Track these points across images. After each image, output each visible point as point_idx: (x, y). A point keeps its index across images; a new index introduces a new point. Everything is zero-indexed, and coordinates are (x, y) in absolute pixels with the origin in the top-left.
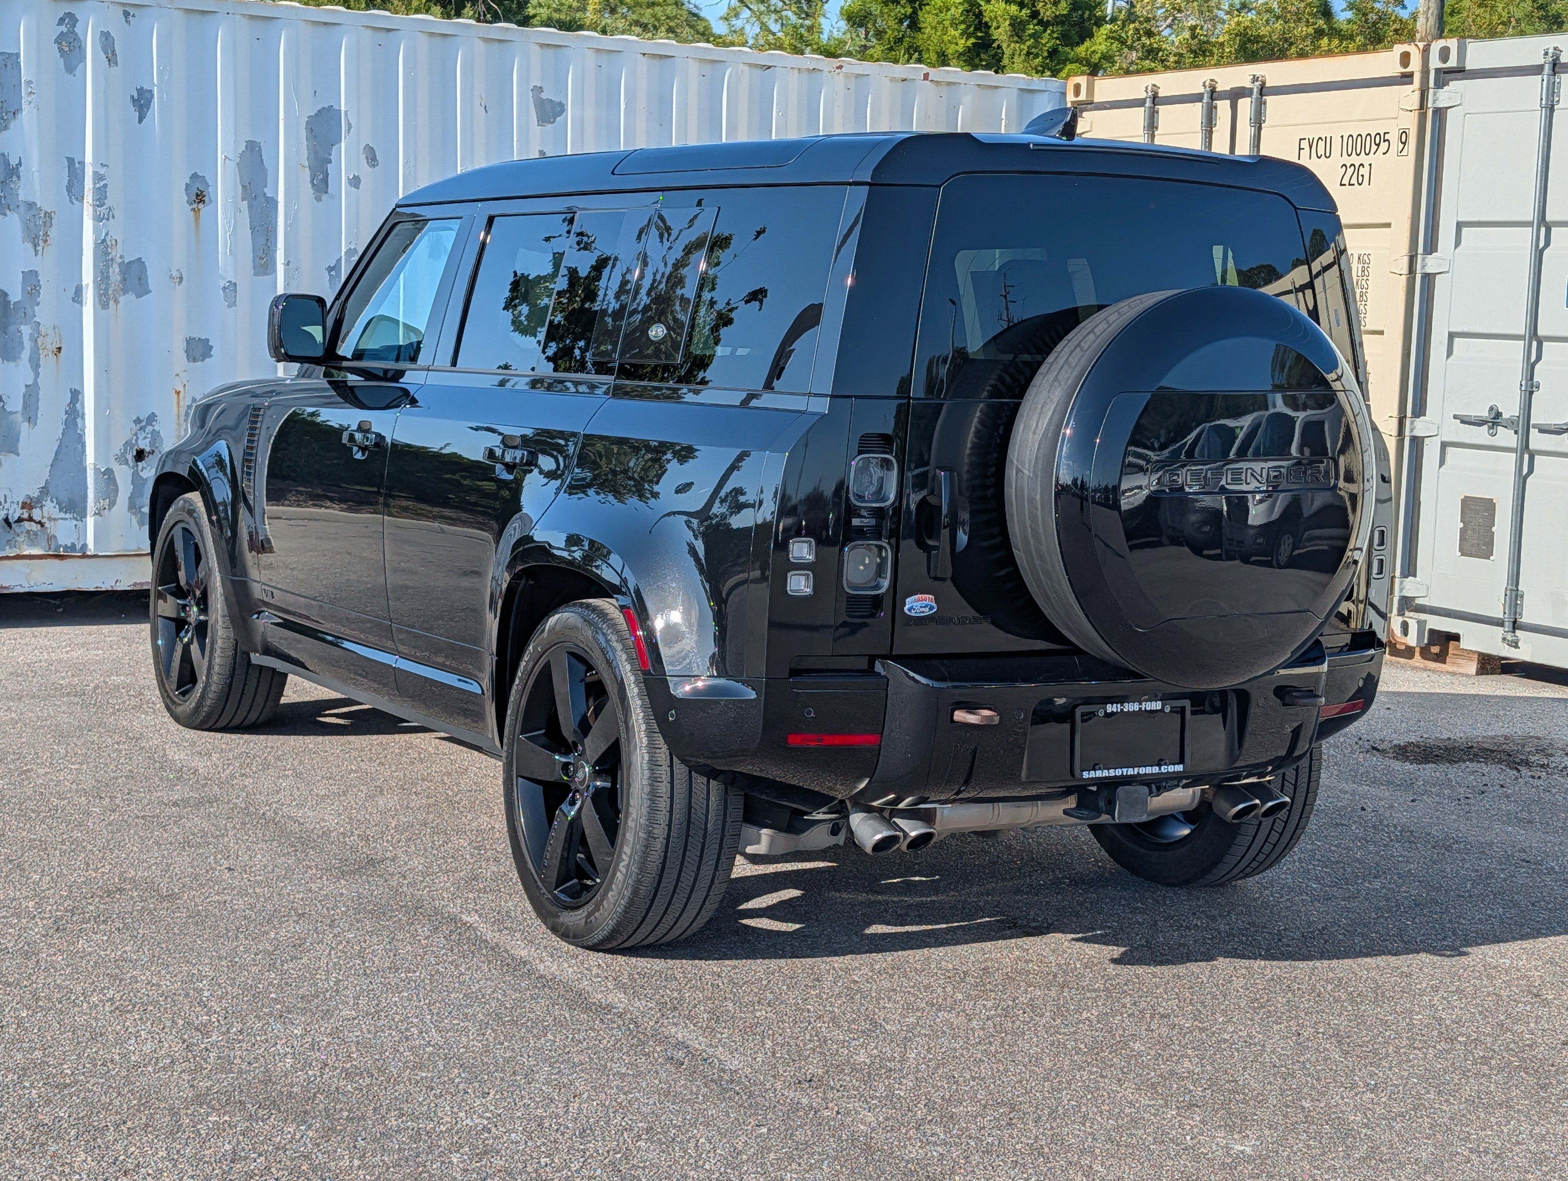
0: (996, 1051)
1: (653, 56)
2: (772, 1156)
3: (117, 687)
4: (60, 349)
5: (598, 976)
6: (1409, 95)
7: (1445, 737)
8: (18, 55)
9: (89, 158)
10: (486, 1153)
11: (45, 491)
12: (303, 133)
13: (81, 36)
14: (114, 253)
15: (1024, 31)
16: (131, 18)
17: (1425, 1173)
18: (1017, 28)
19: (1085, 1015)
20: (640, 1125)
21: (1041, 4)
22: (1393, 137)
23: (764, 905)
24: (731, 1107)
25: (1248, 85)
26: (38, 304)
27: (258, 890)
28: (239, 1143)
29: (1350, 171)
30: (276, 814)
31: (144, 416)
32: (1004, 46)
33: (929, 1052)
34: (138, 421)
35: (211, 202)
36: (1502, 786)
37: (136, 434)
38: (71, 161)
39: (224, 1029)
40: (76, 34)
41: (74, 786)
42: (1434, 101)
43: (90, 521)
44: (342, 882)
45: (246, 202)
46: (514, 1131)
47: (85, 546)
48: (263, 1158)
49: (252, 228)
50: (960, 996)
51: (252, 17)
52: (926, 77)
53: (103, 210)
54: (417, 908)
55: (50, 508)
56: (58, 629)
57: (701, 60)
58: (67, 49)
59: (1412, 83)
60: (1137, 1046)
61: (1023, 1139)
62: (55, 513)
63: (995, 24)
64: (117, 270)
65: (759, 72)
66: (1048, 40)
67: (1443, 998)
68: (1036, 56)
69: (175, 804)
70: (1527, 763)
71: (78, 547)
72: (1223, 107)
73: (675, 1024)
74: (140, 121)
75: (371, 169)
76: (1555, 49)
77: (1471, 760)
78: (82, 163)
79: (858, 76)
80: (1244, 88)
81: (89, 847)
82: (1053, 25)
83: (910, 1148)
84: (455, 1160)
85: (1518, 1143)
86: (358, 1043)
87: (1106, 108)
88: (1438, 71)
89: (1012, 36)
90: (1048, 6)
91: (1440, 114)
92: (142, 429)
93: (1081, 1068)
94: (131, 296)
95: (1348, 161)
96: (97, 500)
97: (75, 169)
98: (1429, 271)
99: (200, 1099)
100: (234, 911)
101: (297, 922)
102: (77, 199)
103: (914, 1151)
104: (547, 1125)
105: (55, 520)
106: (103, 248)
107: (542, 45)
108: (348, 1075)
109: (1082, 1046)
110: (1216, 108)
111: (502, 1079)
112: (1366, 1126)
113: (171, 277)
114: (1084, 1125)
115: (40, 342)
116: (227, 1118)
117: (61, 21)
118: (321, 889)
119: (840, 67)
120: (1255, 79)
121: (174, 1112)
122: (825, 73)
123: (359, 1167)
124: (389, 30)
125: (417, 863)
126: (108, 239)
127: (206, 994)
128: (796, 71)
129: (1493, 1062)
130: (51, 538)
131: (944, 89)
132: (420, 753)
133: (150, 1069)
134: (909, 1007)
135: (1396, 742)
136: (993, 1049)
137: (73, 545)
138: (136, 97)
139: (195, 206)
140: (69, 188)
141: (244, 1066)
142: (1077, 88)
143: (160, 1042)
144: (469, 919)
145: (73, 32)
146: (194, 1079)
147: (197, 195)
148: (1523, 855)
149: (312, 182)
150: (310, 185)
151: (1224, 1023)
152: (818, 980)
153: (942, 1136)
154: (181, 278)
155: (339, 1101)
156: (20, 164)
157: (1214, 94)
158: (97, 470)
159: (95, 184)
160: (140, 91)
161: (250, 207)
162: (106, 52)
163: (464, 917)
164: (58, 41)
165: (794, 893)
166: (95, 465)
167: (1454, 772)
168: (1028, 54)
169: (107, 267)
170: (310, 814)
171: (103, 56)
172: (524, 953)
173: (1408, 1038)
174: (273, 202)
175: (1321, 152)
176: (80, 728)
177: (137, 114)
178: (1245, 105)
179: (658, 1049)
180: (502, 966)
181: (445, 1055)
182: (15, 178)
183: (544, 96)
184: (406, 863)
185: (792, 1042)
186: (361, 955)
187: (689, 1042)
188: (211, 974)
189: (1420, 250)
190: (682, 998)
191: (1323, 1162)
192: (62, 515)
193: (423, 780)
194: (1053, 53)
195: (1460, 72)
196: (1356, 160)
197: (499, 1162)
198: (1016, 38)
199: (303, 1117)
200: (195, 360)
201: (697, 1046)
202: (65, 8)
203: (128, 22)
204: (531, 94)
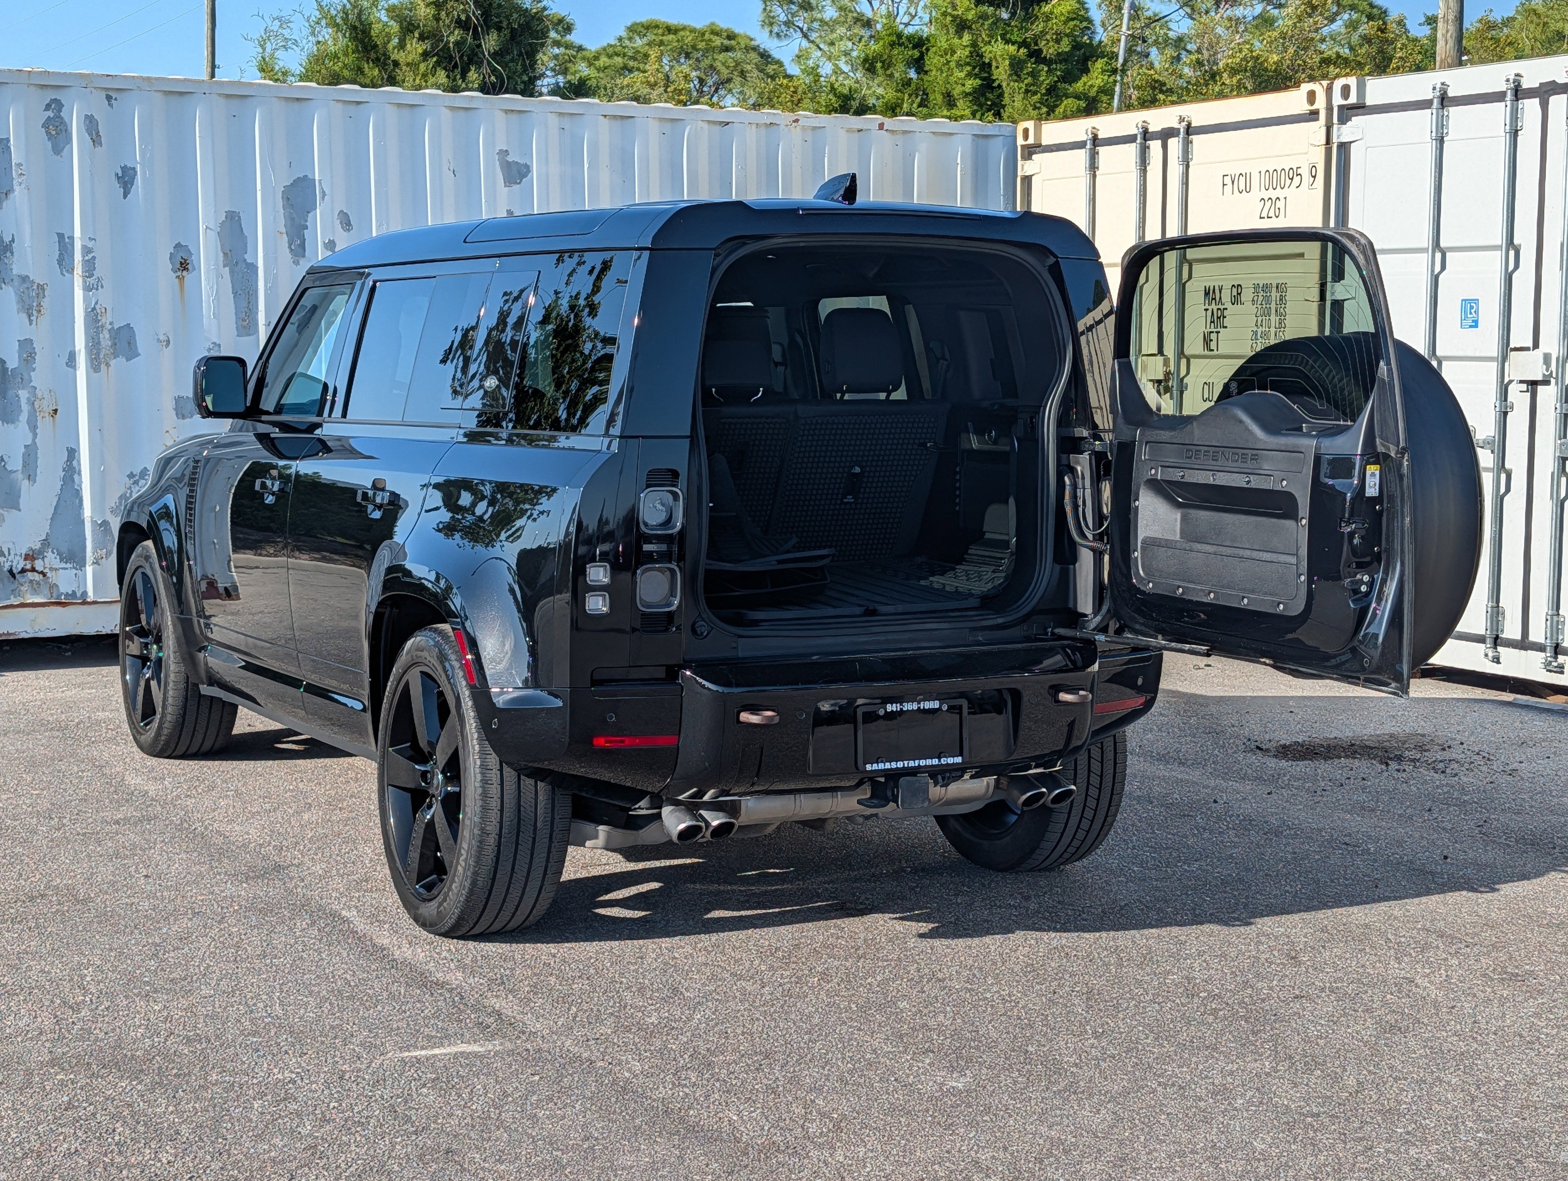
0: (775, 1012)
1: (615, 117)
2: (535, 1098)
3: (98, 722)
4: (56, 411)
5: (446, 958)
6: (1317, 129)
7: (1332, 736)
8: (8, 140)
9: (77, 233)
10: (285, 1099)
11: (46, 543)
12: (280, 203)
13: (66, 119)
14: (103, 321)
15: (1022, 69)
16: (114, 102)
17: (1109, 1102)
18: (1016, 66)
19: (869, 980)
20: (429, 1076)
21: (1044, 43)
22: (1305, 172)
23: (621, 897)
24: (516, 1061)
25: (1176, 126)
26: (34, 370)
27: (165, 894)
28: (76, 1095)
29: (1268, 204)
30: (206, 828)
31: (137, 471)
32: (1004, 84)
33: (714, 1013)
34: (131, 476)
35: (194, 269)
36: (1364, 779)
37: (130, 488)
38: (61, 236)
39: (94, 1007)
40: (62, 118)
41: (30, 809)
42: (1338, 137)
43: (89, 570)
44: (245, 885)
45: (227, 269)
46: (315, 1082)
47: (85, 593)
48: (92, 1107)
49: (235, 293)
50: (763, 968)
51: (228, 96)
52: (881, 126)
53: (91, 281)
54: (303, 906)
55: (51, 559)
56: (61, 671)
57: (661, 120)
58: (54, 133)
59: (1317, 119)
60: (903, 1005)
61: (765, 1081)
62: (57, 563)
63: (994, 64)
64: (107, 336)
65: (718, 128)
66: (1045, 79)
67: (1205, 961)
68: (1035, 93)
69: (117, 822)
70: (1399, 759)
71: (78, 594)
72: (1155, 146)
73: (497, 997)
74: (125, 197)
75: (345, 233)
76: (1443, 84)
77: (1347, 757)
78: (72, 238)
79: (815, 128)
80: (1172, 129)
81: (27, 860)
82: (1056, 63)
83: (661, 1088)
84: (256, 1106)
85: (1207, 1077)
86: (207, 1015)
87: (1052, 151)
88: (1341, 107)
89: (1010, 75)
90: (1051, 44)
91: (1344, 147)
92: (136, 483)
93: (844, 1023)
94: (121, 360)
95: (1266, 195)
96: (95, 551)
97: (65, 244)
98: (1339, 298)
99: (53, 1063)
100: (138, 911)
101: (191, 919)
102: (68, 271)
103: (662, 1092)
104: (347, 1077)
105: (56, 569)
106: (93, 316)
107: (507, 112)
108: (189, 1041)
109: (853, 1006)
110: (1149, 148)
111: (323, 1043)
112: (1076, 1065)
113: (159, 340)
114: (823, 1068)
115: (36, 406)
116: (72, 1076)
117: (48, 107)
118: (222, 891)
119: (796, 121)
120: (1182, 120)
121: (29, 1073)
122: (782, 127)
123: (172, 1113)
124: (359, 103)
125: (318, 869)
126: (98, 307)
127: (88, 979)
128: (754, 126)
129: (1221, 1013)
130: (53, 587)
131: (899, 138)
132: (357, 773)
133: (19, 1039)
134: (713, 977)
135: (1283, 742)
136: (772, 1010)
137: (74, 592)
138: (122, 175)
139: (179, 273)
140: (60, 262)
141: (101, 1035)
142: (1026, 131)
143: (36, 1017)
144: (348, 914)
145: (60, 117)
146: (54, 1046)
147: (181, 263)
148: (1347, 839)
149: (290, 247)
150: (288, 250)
151: (992, 984)
152: (642, 958)
153: (694, 1080)
154: (168, 342)
155: (174, 1061)
156: (13, 240)
157: (1146, 135)
158: (94, 522)
159: (83, 257)
160: (124, 169)
161: (232, 272)
162: (90, 134)
163: (344, 913)
164: (45, 125)
165: (655, 885)
166: (92, 518)
167: (1323, 767)
168: (1027, 91)
169: (97, 333)
170: (237, 828)
171: (88, 138)
172: (386, 942)
173: (1153, 995)
174: (253, 268)
175: (1242, 187)
176: (53, 759)
177: (122, 190)
178: (1174, 144)
179: (473, 1016)
180: (361, 952)
181: (280, 1025)
182: (9, 254)
183: (510, 159)
184: (308, 869)
185: (595, 1009)
186: (237, 947)
187: (504, 1011)
188: (99, 963)
189: (1329, 278)
190: (513, 975)
191: (1022, 1094)
192: (63, 565)
193: (352, 796)
194: (1052, 90)
195: (1360, 108)
196: (1273, 194)
197: (293, 1106)
198: (1015, 78)
199: (136, 1076)
200: (184, 417)
201: (510, 1013)
202: (52, 95)
203: (110, 105)
204: (497, 158)
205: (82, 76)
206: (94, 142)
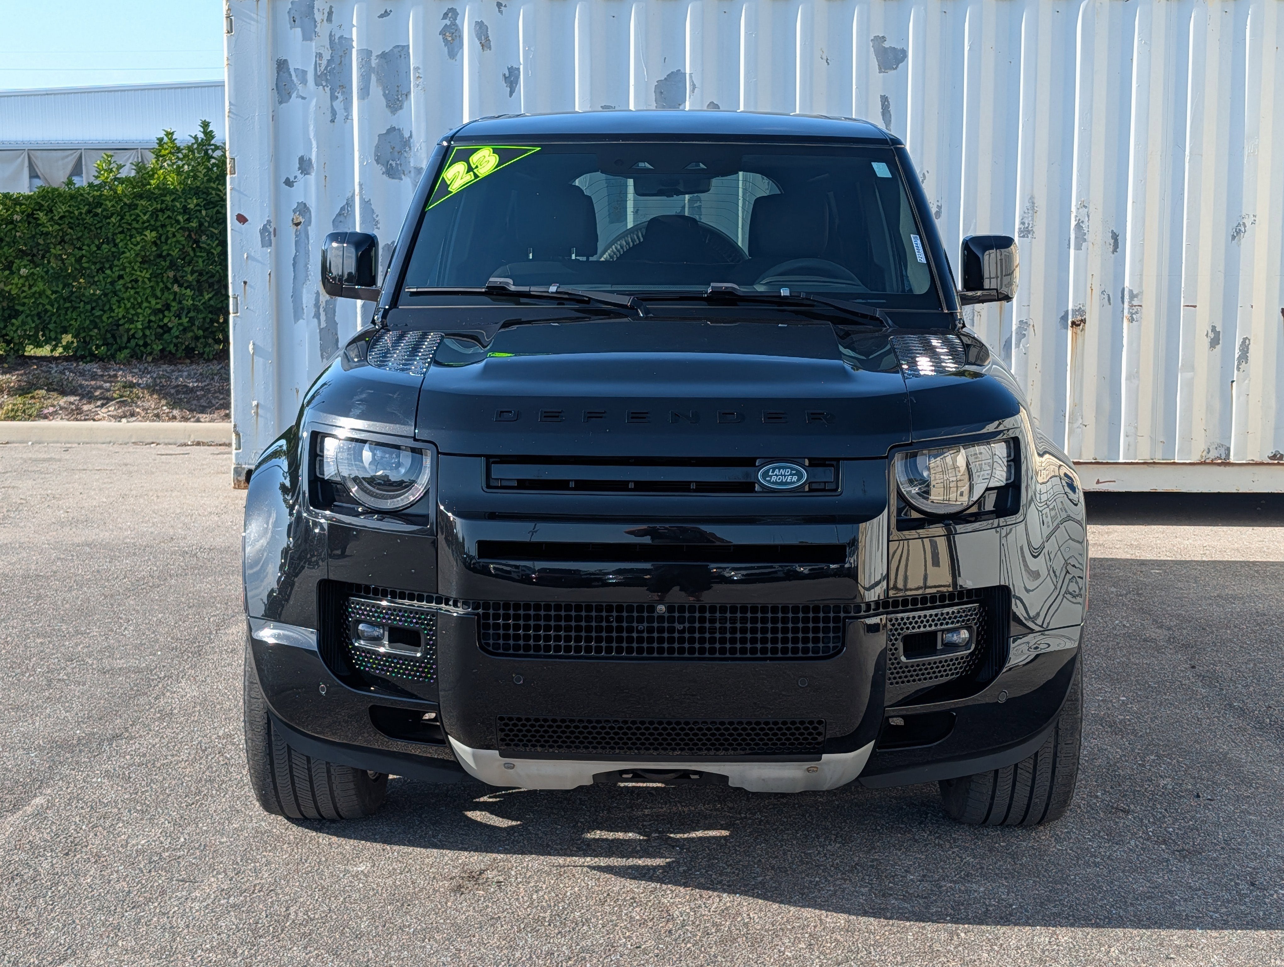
8: (407, 47)
12: (653, 96)
13: (460, 27)
16: (503, 8)
40: (457, 26)
58: (450, 39)
74: (511, 96)
117: (445, 16)
138: (507, 75)
145: (455, 25)
156: (411, 136)
160: (511, 70)
162: (479, 39)
164: (442, 33)
171: (478, 42)
177: (509, 89)
182: (407, 149)
183: (886, 45)
202: (449, 5)
203: (500, 12)
204: (871, 44)
206: (483, 46)
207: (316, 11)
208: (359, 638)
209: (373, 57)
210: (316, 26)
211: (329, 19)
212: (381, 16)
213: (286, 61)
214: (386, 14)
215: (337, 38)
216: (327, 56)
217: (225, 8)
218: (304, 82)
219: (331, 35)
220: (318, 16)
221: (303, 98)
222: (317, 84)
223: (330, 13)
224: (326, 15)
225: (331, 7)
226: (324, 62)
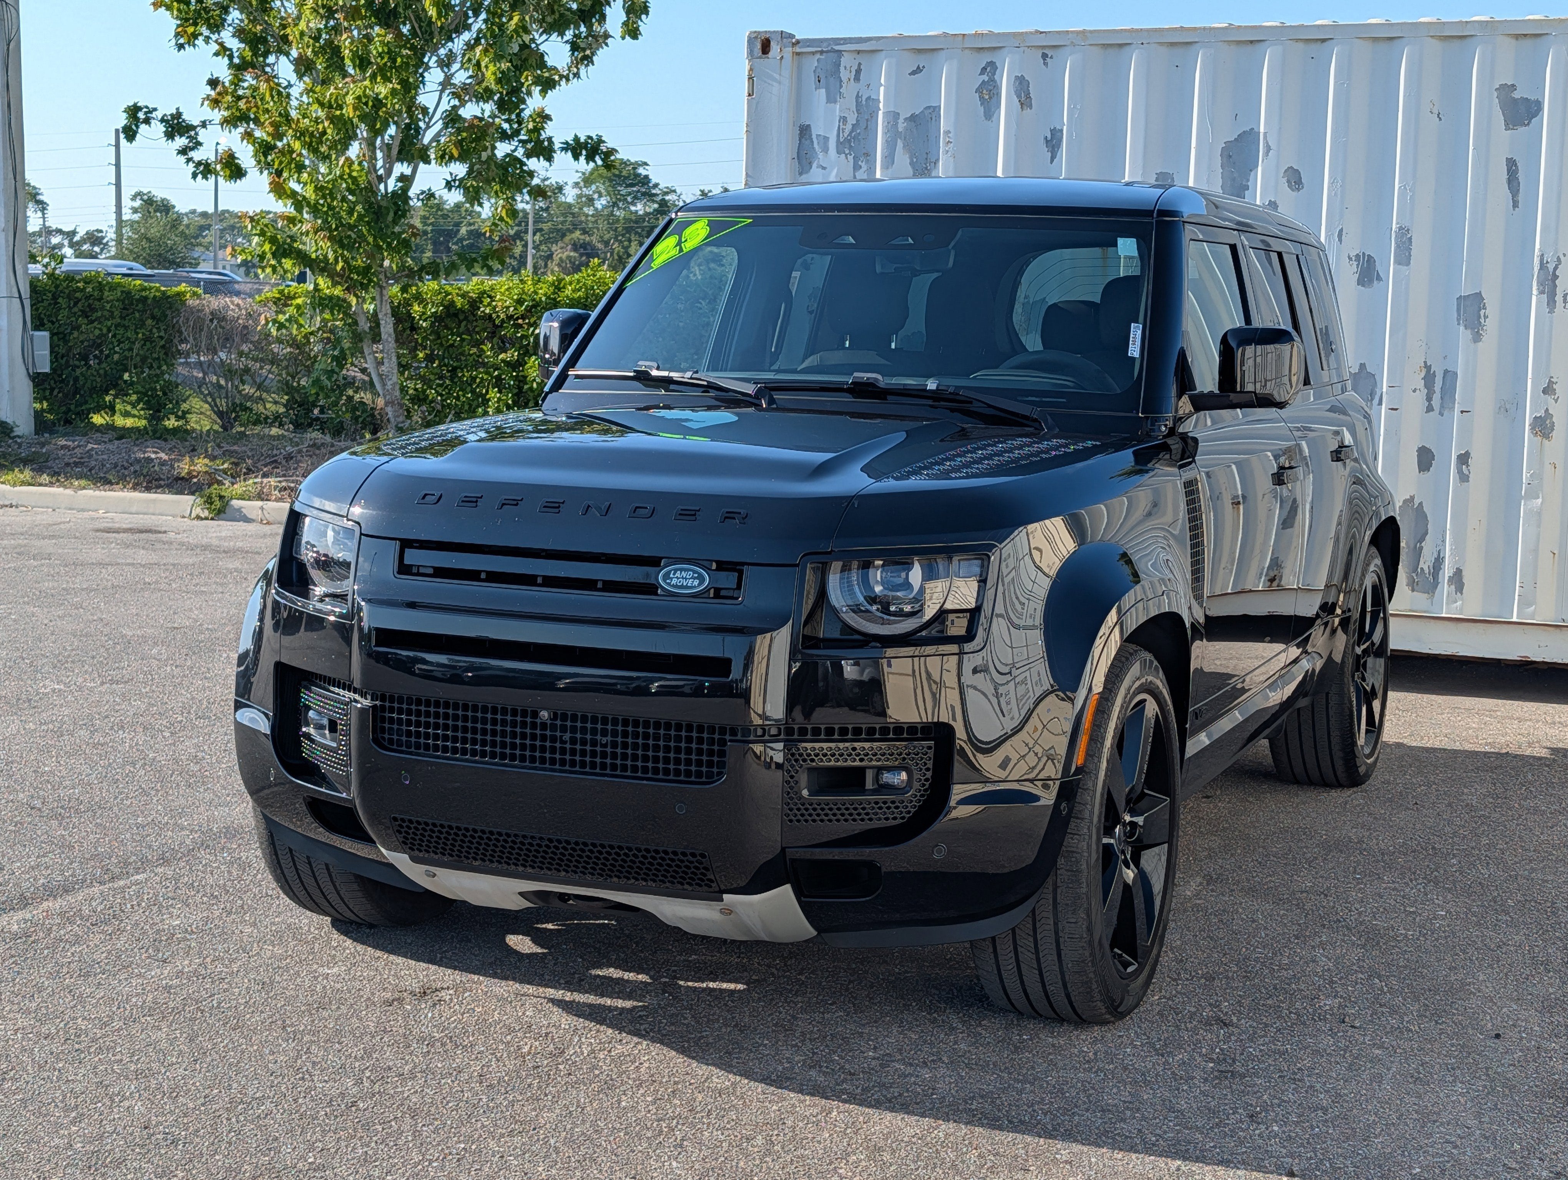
8: (939, 106)
12: (1218, 161)
13: (997, 82)
16: (1048, 60)
40: (994, 82)
51: (1172, 44)
58: (987, 97)
74: (1052, 162)
75: (1295, 193)
117: (983, 71)
124: (1324, 41)
138: (1049, 137)
160: (1051, 131)
162: (1019, 96)
164: (979, 90)
171: (1016, 100)
177: (1049, 155)
183: (1517, 95)
202: (986, 58)
203: (1046, 64)
204: (1496, 94)
205: (1015, 35)
206: (1022, 104)
207: (842, 69)
208: (308, 725)
209: (901, 120)
210: (841, 87)
211: (857, 78)
212: (913, 73)
213: (809, 126)
214: (918, 70)
215: (864, 99)
216: (852, 119)
217: (747, 67)
218: (826, 150)
219: (857, 96)
220: (844, 75)
221: (824, 168)
222: (839, 152)
223: (858, 71)
224: (854, 73)
225: (860, 64)
226: (849, 127)
